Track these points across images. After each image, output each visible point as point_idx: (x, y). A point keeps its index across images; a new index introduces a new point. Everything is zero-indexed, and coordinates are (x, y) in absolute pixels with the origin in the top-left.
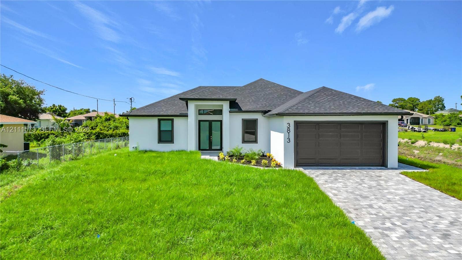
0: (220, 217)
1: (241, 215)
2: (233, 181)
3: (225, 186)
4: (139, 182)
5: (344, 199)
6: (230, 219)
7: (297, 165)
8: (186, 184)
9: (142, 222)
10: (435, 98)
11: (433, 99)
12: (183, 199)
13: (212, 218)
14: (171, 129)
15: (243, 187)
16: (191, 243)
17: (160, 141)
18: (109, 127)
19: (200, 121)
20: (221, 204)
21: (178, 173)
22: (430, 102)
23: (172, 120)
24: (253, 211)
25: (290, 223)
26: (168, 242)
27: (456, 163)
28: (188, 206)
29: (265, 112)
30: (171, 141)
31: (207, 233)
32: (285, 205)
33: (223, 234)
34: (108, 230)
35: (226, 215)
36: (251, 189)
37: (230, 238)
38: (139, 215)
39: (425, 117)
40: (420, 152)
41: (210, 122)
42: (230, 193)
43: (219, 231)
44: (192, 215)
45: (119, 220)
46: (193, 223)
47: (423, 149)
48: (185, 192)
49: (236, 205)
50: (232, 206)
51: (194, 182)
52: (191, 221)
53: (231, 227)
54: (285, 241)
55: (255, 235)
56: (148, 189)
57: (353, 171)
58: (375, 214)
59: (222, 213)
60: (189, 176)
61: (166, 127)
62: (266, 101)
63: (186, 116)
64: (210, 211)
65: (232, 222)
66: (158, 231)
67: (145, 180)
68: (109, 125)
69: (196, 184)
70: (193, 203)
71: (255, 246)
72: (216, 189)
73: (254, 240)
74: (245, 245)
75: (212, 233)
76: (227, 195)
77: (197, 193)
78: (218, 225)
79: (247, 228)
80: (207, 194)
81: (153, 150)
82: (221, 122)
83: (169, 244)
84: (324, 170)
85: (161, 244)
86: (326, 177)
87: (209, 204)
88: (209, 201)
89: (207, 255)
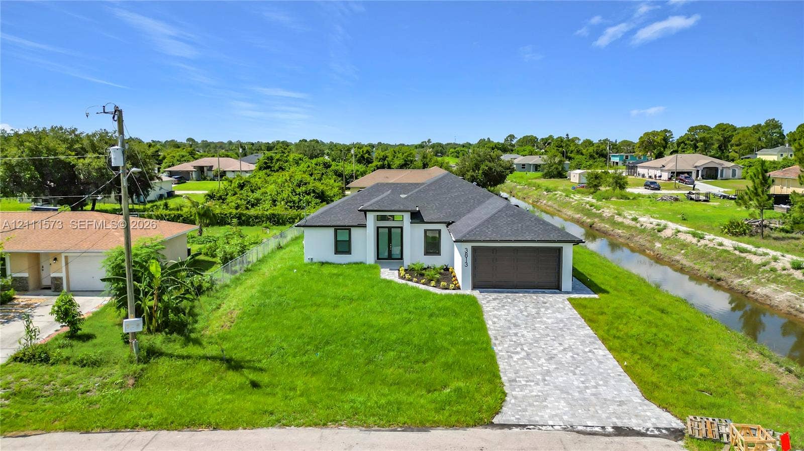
0: (402, 342)
1: (416, 341)
2: (411, 309)
3: (405, 315)
4: (332, 308)
5: (499, 327)
6: (408, 344)
7: (475, 287)
8: (372, 311)
9: (345, 345)
10: (766, 123)
11: (763, 124)
12: (372, 326)
13: (395, 342)
14: (348, 239)
15: (419, 316)
16: (381, 360)
17: (337, 252)
18: (247, 199)
19: (378, 228)
20: (401, 331)
21: (364, 300)
22: (757, 128)
23: (350, 230)
24: (425, 337)
25: (450, 347)
26: (366, 359)
27: (693, 266)
28: (377, 332)
29: (448, 224)
30: (349, 252)
31: (392, 353)
32: (450, 333)
33: (403, 355)
34: (322, 350)
35: (405, 340)
36: (426, 318)
37: (407, 357)
38: (342, 339)
39: (727, 167)
40: (662, 246)
41: (390, 228)
42: (408, 321)
43: (400, 352)
44: (380, 339)
45: (327, 343)
46: (381, 346)
47: (668, 242)
48: (373, 319)
49: (413, 332)
50: (410, 333)
51: (379, 309)
52: (381, 344)
53: (408, 349)
54: (443, 360)
55: (425, 355)
56: (342, 316)
57: (525, 296)
58: (515, 342)
59: (402, 339)
60: (374, 303)
61: (343, 236)
62: (451, 208)
63: (364, 226)
64: (393, 337)
65: (409, 346)
66: (358, 351)
67: (336, 306)
68: (247, 196)
69: (380, 312)
70: (381, 329)
71: (424, 362)
72: (397, 317)
73: (424, 359)
74: (417, 362)
75: (395, 353)
76: (407, 323)
77: (382, 321)
78: (400, 348)
79: (420, 351)
80: (390, 322)
81: (330, 261)
82: (402, 228)
83: (367, 360)
84: (498, 294)
85: (361, 361)
86: (495, 303)
87: (393, 332)
88: (392, 328)
89: (392, 368)
